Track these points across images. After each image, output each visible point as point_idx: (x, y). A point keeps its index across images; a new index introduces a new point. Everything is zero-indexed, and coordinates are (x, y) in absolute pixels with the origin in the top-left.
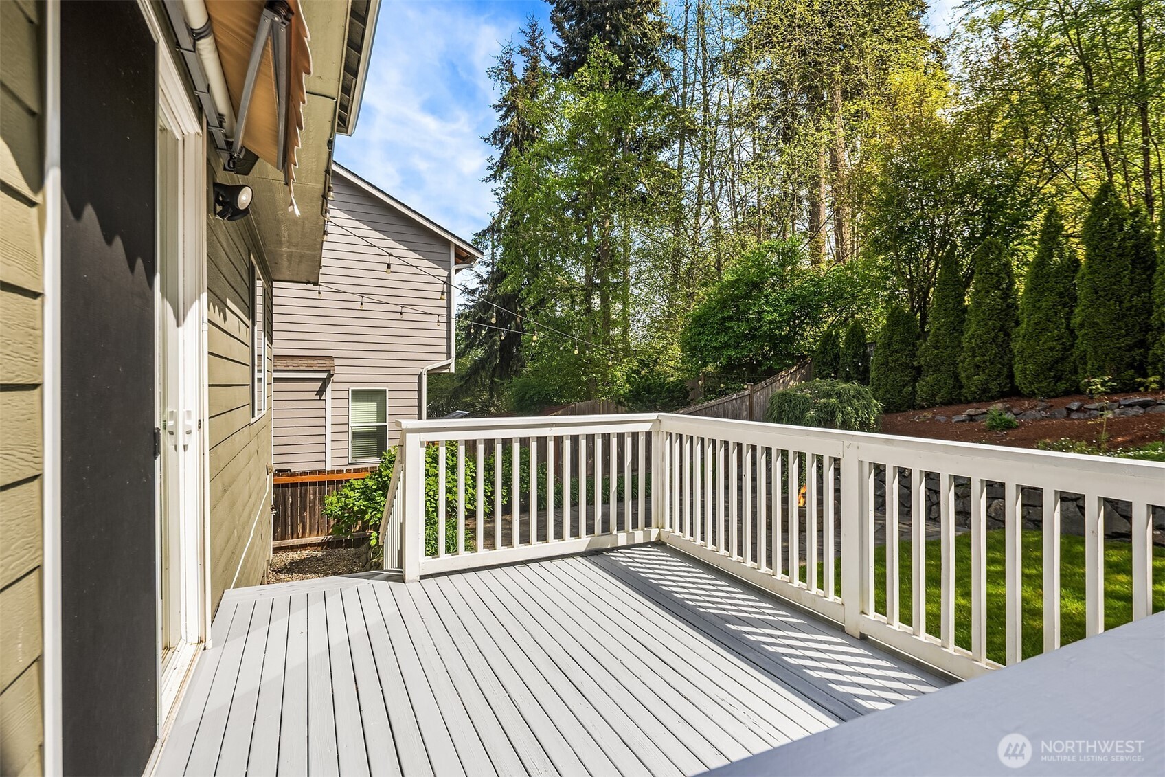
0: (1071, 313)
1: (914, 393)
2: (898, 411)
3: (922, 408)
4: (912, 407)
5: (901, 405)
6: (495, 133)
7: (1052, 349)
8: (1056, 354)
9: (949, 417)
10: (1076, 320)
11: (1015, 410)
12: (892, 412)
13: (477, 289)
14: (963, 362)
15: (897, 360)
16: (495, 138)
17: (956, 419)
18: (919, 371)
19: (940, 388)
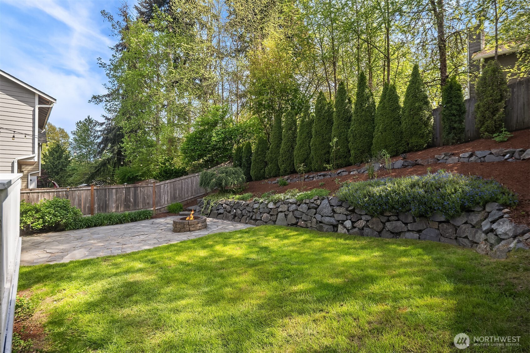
0: (310, 141)
1: (264, 172)
2: (260, 180)
3: (267, 179)
4: (265, 178)
5: (260, 177)
6: (117, 46)
7: (304, 154)
8: (305, 156)
9: (272, 182)
10: (311, 143)
11: (290, 178)
12: (257, 180)
13: (104, 123)
14: (279, 159)
15: (259, 159)
16: (117, 49)
17: (273, 182)
18: (266, 164)
19: (272, 170)
